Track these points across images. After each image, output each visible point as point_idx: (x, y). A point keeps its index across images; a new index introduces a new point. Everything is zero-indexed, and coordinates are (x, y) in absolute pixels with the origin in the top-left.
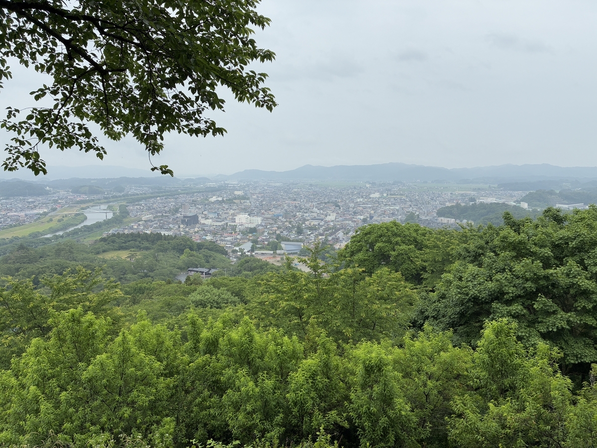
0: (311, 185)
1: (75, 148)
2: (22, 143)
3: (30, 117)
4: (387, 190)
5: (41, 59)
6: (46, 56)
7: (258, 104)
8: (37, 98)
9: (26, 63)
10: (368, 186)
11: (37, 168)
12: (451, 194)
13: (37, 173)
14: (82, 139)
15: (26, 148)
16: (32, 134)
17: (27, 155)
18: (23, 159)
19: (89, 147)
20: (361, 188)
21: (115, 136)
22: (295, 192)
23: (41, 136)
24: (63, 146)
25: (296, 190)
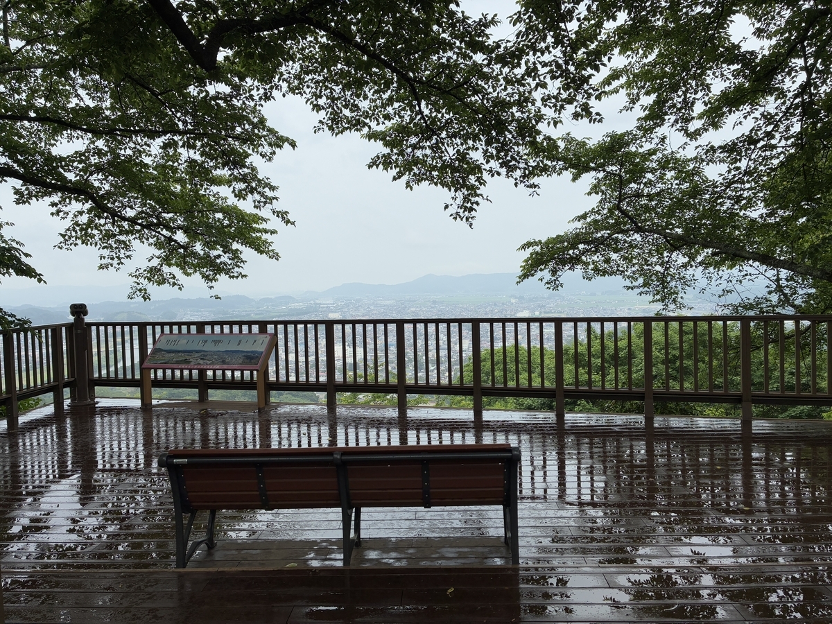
0: (434, 302)
1: (167, 285)
2: (138, 284)
3: (145, 271)
4: (539, 306)
5: (151, 240)
6: (155, 239)
7: (270, 257)
8: (149, 261)
9: (143, 242)
10: (513, 301)
11: (146, 297)
12: (629, 309)
13: (145, 300)
14: (171, 280)
15: (141, 286)
16: (145, 279)
17: (140, 290)
18: (138, 293)
19: (174, 284)
20: (503, 304)
21: (188, 274)
22: (413, 312)
23: (149, 280)
24: (159, 284)
25: (413, 309)
